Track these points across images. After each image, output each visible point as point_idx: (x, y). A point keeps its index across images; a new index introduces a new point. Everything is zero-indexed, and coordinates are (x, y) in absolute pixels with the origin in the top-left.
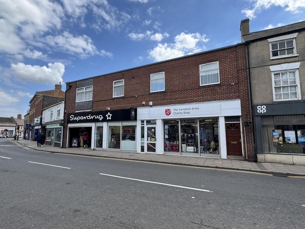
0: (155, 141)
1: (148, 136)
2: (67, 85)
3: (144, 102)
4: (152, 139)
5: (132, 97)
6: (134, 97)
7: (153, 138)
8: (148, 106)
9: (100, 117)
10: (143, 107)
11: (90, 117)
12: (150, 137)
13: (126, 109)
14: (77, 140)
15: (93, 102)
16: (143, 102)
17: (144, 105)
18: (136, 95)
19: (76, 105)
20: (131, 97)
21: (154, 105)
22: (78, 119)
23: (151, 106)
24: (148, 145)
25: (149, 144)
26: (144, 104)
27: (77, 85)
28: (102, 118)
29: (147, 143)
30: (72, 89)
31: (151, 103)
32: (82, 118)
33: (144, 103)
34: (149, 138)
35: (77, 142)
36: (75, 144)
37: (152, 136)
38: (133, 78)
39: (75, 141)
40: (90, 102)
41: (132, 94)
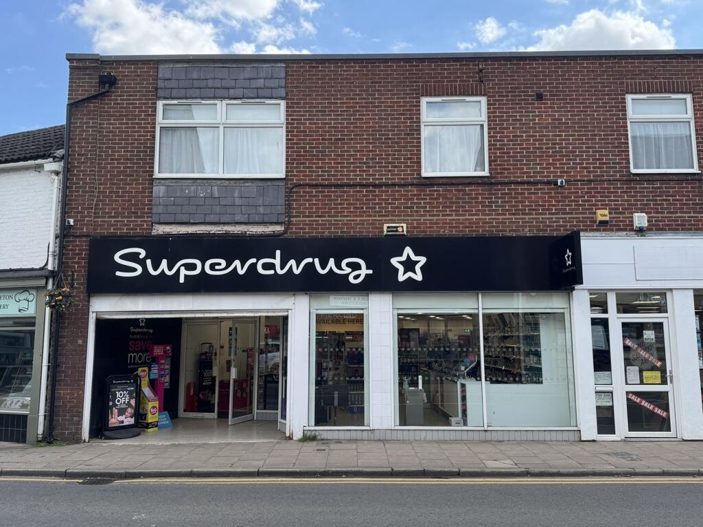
0: (664, 382)
1: (628, 362)
2: (71, 68)
3: (606, 212)
4: (645, 374)
5: (535, 183)
6: (549, 183)
7: (654, 368)
8: (625, 230)
9: (348, 265)
10: (597, 234)
11: (277, 262)
12: (637, 368)
13: (508, 234)
14: (130, 393)
15: (290, 186)
16: (599, 212)
17: (604, 226)
18: (561, 177)
19: (159, 190)
20: (529, 183)
21: (656, 227)
22: (183, 272)
23: (641, 231)
24: (628, 399)
25: (633, 398)
26: (607, 218)
27: (161, 84)
28: (364, 271)
29: (628, 393)
30: (118, 98)
31: (640, 219)
32: (219, 267)
33: (602, 214)
34: (634, 370)
35: (133, 402)
36: (122, 412)
37: (645, 361)
38: (540, 97)
39: (122, 397)
40: (269, 183)
41: (535, 170)
